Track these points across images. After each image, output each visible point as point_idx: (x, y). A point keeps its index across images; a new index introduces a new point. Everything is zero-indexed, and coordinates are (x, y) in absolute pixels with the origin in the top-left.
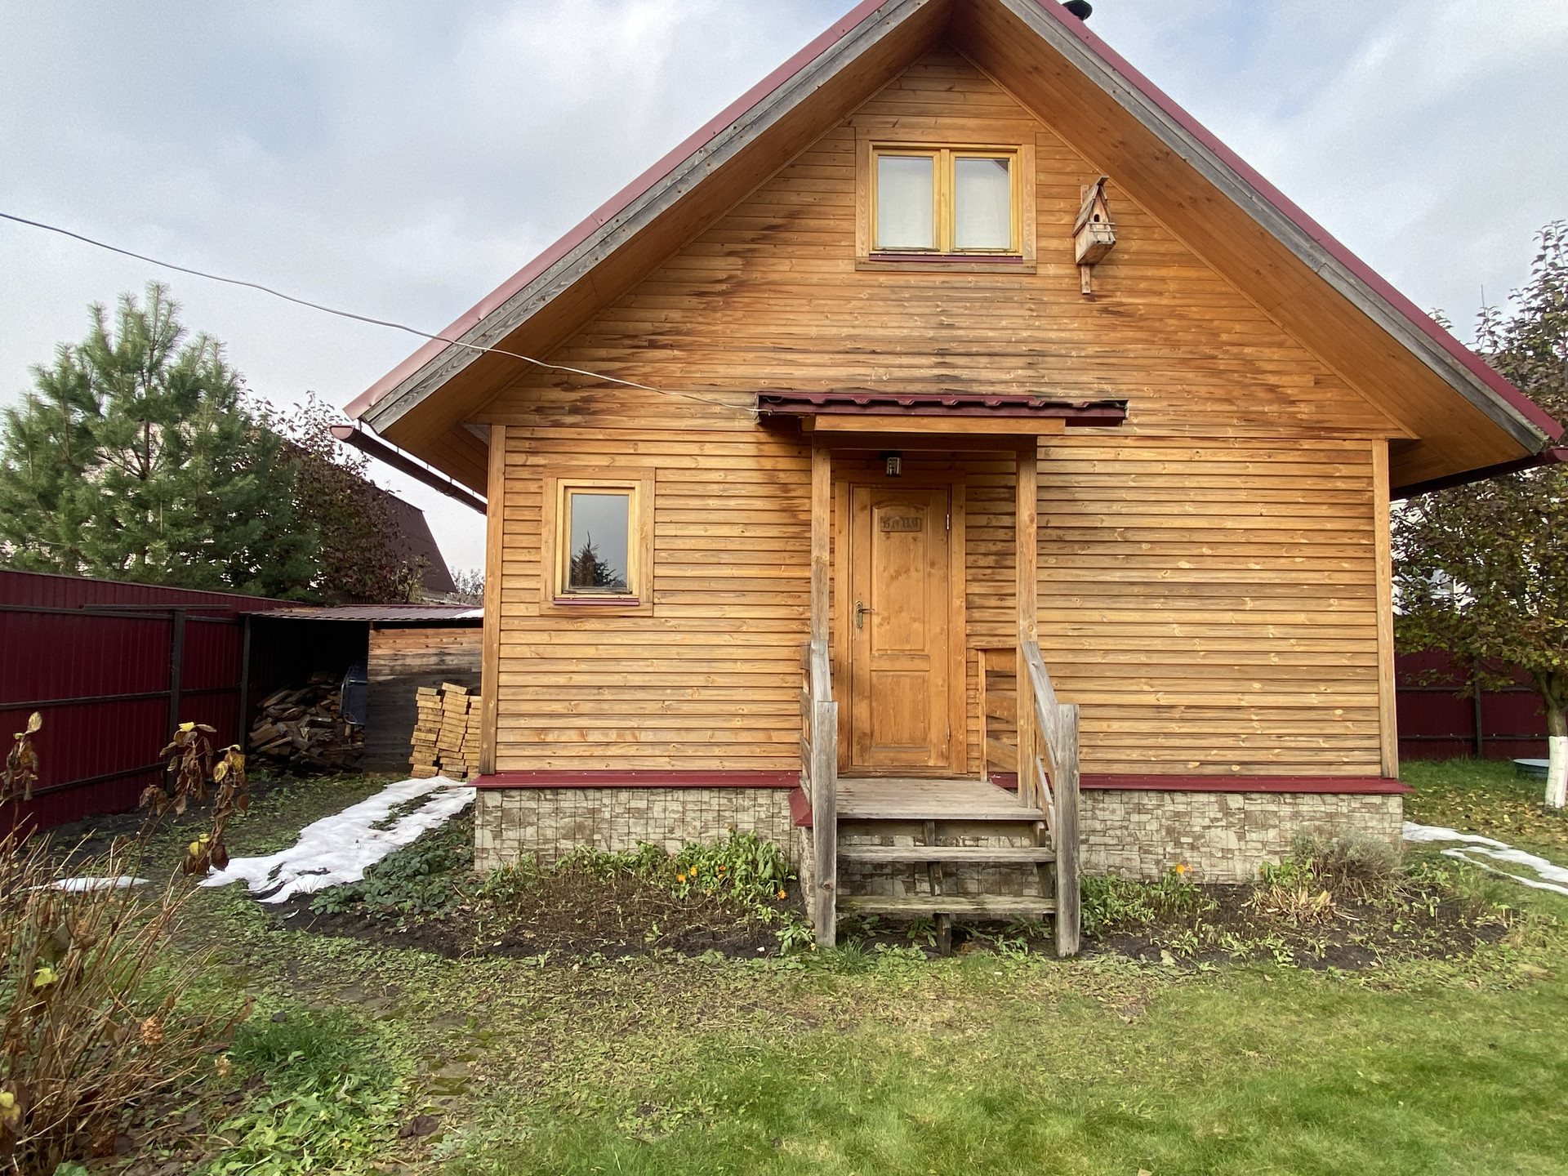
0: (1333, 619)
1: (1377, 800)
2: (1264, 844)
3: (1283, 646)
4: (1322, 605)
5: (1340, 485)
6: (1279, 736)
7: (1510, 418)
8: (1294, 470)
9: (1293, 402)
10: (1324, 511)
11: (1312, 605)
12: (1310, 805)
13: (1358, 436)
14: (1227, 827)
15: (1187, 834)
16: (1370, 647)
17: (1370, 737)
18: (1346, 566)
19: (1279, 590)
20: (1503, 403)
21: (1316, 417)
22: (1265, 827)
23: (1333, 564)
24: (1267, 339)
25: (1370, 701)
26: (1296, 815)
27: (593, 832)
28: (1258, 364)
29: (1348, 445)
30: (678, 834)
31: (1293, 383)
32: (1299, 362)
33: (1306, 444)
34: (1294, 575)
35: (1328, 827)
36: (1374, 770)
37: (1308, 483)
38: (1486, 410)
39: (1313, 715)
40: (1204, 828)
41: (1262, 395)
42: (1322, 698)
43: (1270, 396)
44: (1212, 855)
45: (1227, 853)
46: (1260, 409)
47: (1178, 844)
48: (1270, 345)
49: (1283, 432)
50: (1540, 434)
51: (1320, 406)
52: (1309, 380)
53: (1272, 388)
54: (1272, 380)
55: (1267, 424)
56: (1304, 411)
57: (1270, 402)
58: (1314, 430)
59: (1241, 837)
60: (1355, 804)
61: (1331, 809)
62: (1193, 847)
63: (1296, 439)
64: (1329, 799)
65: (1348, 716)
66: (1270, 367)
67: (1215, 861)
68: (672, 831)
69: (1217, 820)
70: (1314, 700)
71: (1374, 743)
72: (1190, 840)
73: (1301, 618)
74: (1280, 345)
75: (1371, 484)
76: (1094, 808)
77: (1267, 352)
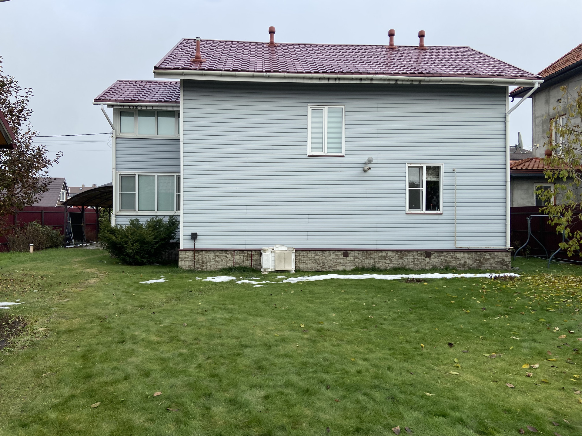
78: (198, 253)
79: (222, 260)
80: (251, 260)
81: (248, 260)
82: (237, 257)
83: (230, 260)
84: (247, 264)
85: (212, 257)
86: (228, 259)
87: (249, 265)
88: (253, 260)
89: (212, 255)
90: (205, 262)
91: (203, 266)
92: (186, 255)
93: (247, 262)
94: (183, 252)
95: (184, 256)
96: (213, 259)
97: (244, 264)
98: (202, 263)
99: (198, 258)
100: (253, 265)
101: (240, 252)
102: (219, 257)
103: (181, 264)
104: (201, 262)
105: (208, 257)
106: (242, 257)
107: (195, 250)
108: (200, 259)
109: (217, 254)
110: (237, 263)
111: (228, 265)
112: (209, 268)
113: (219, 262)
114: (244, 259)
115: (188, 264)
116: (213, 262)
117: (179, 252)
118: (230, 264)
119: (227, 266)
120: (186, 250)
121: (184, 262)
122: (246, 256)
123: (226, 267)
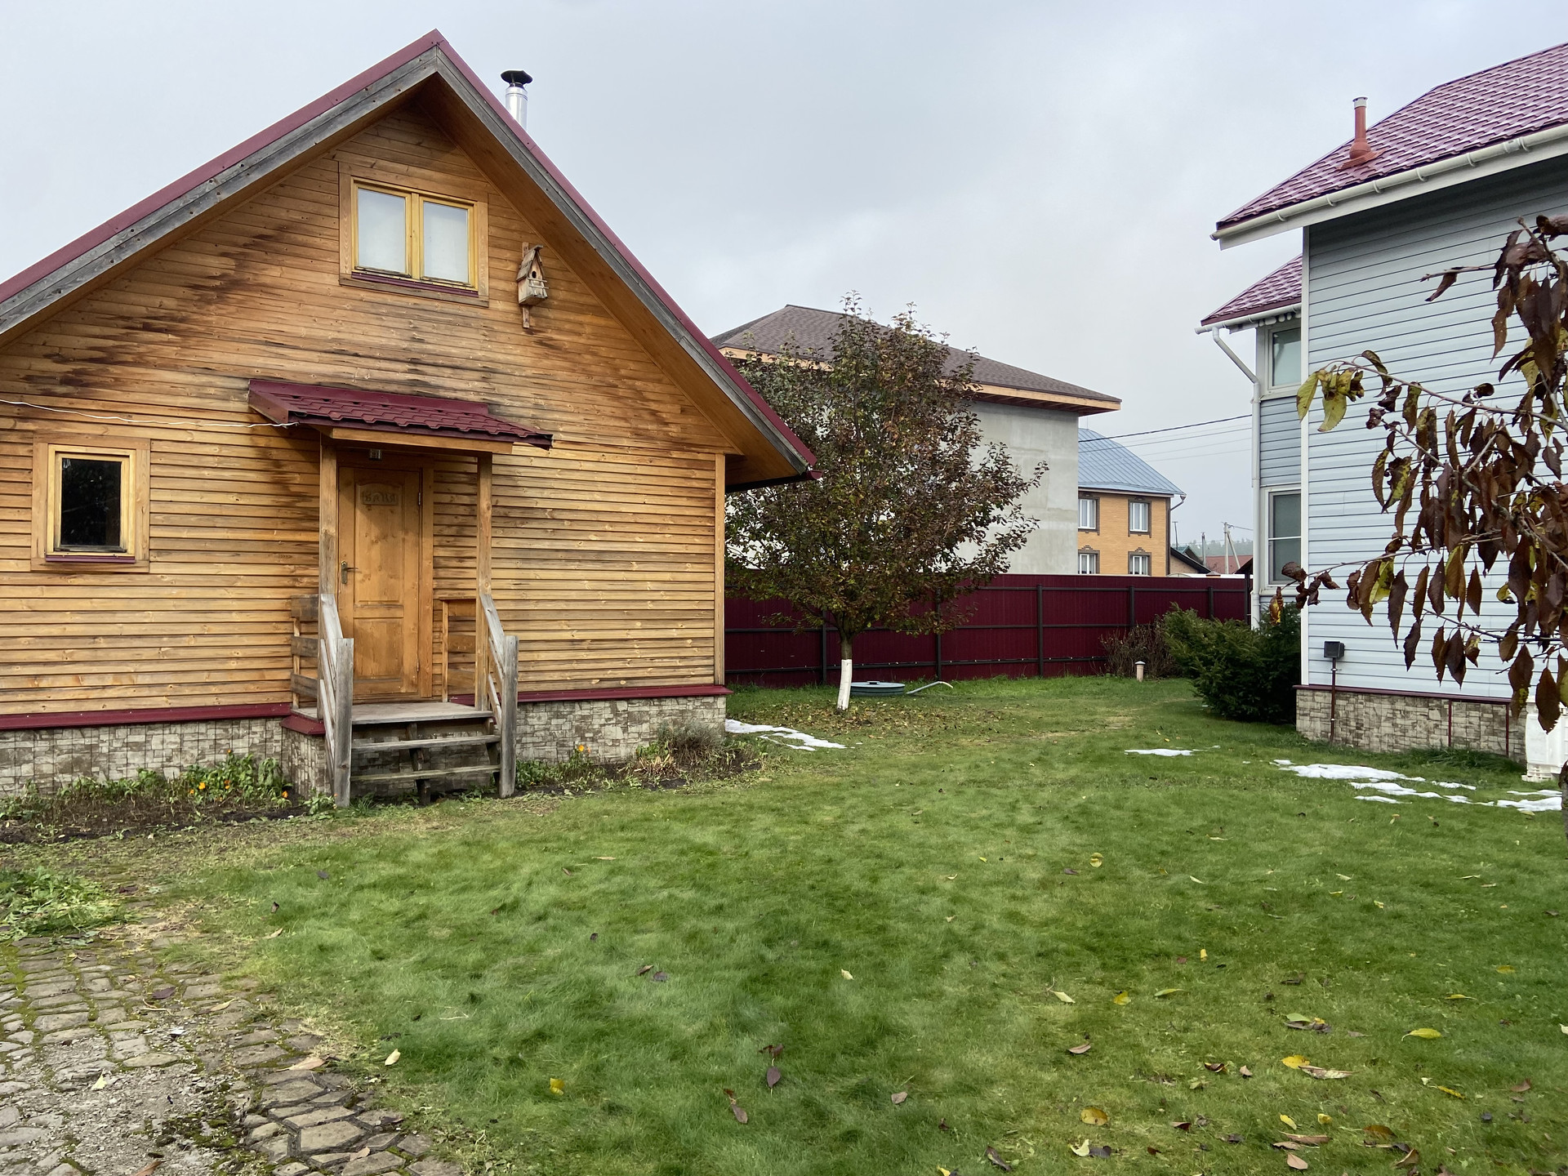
0: (688, 577)
1: (710, 700)
2: (640, 734)
3: (656, 596)
4: (681, 567)
5: (695, 484)
6: (652, 659)
7: (788, 451)
8: (666, 472)
9: (667, 424)
10: (684, 502)
11: (675, 567)
12: (670, 706)
13: (707, 450)
14: (616, 724)
15: (589, 731)
16: (710, 596)
17: (708, 658)
18: (697, 541)
19: (655, 557)
20: (784, 440)
21: (681, 435)
22: (641, 722)
23: (690, 540)
24: (651, 376)
25: (709, 633)
26: (660, 713)
27: (91, 765)
28: (645, 394)
29: (701, 457)
30: (176, 761)
31: (668, 410)
32: (672, 395)
33: (675, 454)
34: (664, 546)
35: (680, 719)
36: (710, 680)
37: (675, 482)
38: (774, 444)
39: (673, 644)
40: (601, 725)
41: (647, 416)
42: (679, 632)
43: (652, 418)
44: (605, 744)
45: (615, 742)
46: (645, 427)
47: (583, 738)
48: (653, 381)
49: (660, 444)
50: (804, 462)
51: (684, 428)
52: (677, 408)
53: (654, 413)
54: (654, 406)
55: (651, 438)
56: (674, 430)
57: (652, 422)
58: (680, 444)
59: (625, 730)
60: (698, 704)
61: (682, 707)
62: (593, 740)
63: (668, 450)
64: (681, 701)
65: (696, 644)
66: (652, 397)
67: (607, 748)
68: (169, 759)
69: (610, 719)
70: (674, 634)
71: (710, 662)
72: (591, 735)
73: (667, 577)
74: (659, 381)
75: (714, 484)
76: (526, 716)
77: (651, 386)
78: (1347, 699)
79: (1413, 726)
80: (1504, 734)
81: (1494, 734)
82: (1459, 719)
83: (1436, 726)
84: (1490, 744)
85: (1385, 713)
86: (1431, 724)
87: (1497, 747)
88: (1511, 736)
89: (1384, 707)
90: (1366, 726)
91: (1359, 736)
92: (1314, 701)
93: (1492, 738)
94: (1306, 693)
95: (1309, 704)
96: (1388, 719)
97: (1483, 744)
98: (1358, 728)
99: (1347, 713)
100: (1511, 748)
101: (1471, 705)
102: (1405, 715)
103: (1302, 723)
104: (1353, 724)
105: (1371, 712)
106: (1475, 721)
107: (1335, 691)
108: (1352, 715)
109: (1400, 705)
110: (1459, 740)
111: (1432, 742)
112: (1376, 746)
113: (1404, 731)
114: (1483, 728)
115: (1319, 726)
116: (1387, 728)
117: (1298, 692)
118: (1439, 740)
119: (1428, 744)
120: (1314, 688)
121: (1310, 722)
122: (1489, 720)
123: (1424, 747)
